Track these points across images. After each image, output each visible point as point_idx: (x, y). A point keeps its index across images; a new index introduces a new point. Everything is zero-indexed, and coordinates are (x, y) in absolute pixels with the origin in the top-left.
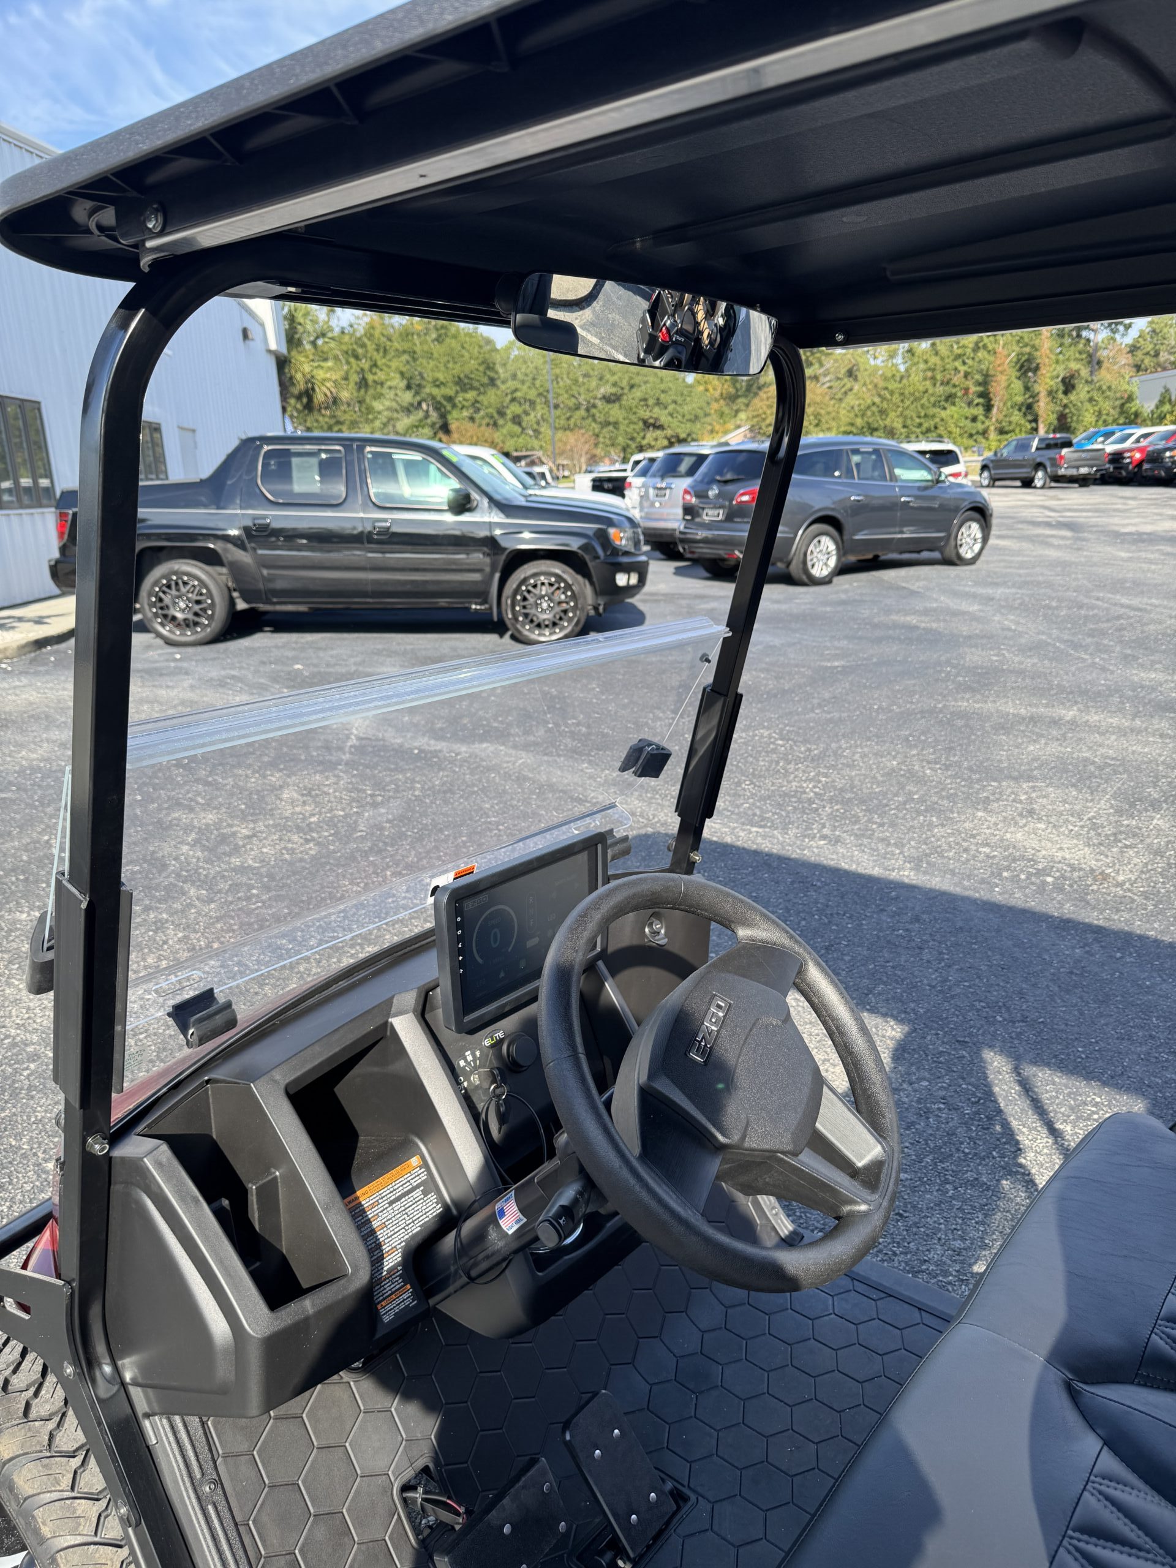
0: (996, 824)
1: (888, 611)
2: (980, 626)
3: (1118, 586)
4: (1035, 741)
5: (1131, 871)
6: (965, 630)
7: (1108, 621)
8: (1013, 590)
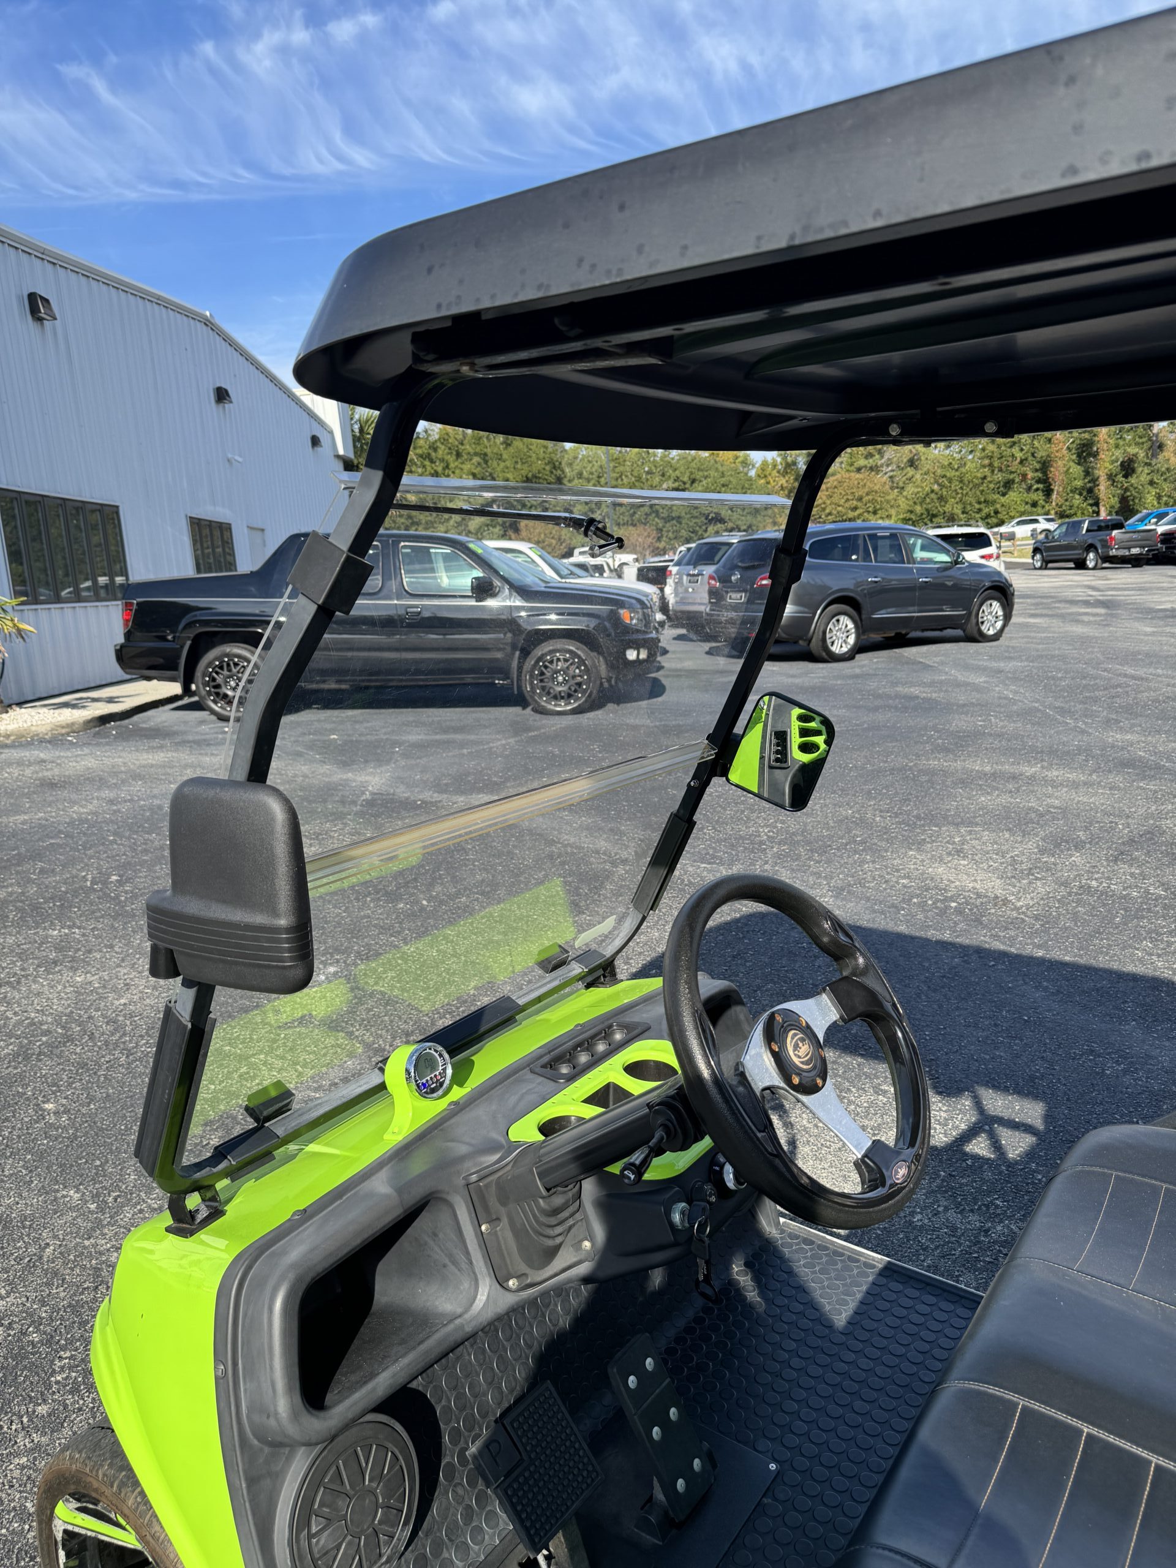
0: (923, 861)
1: (895, 684)
2: (978, 696)
3: (1131, 658)
4: (988, 793)
5: (1032, 898)
6: (962, 699)
7: (1105, 689)
8: (1026, 663)
